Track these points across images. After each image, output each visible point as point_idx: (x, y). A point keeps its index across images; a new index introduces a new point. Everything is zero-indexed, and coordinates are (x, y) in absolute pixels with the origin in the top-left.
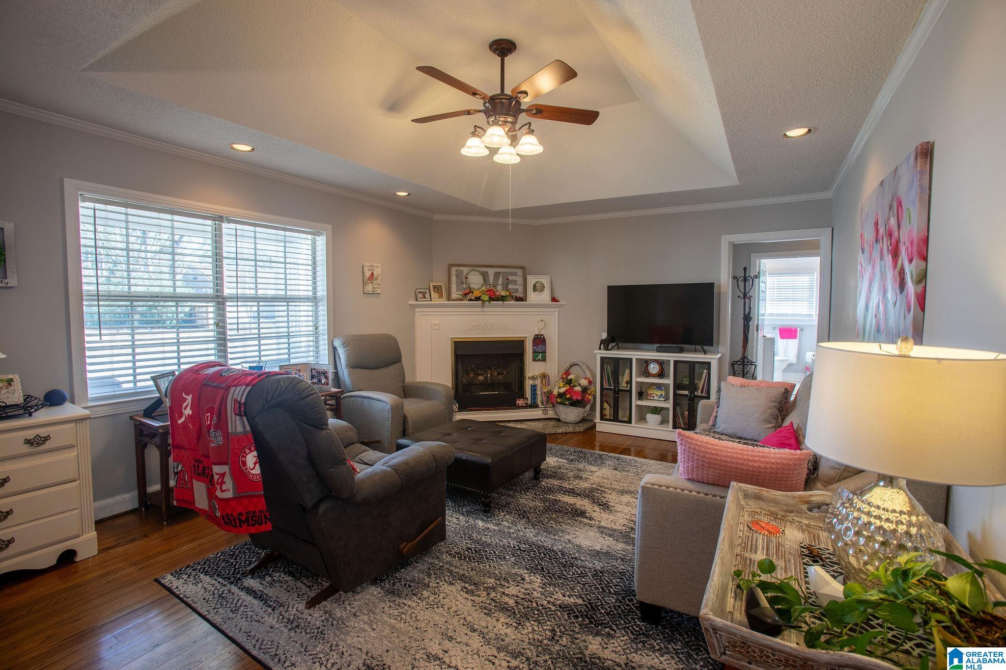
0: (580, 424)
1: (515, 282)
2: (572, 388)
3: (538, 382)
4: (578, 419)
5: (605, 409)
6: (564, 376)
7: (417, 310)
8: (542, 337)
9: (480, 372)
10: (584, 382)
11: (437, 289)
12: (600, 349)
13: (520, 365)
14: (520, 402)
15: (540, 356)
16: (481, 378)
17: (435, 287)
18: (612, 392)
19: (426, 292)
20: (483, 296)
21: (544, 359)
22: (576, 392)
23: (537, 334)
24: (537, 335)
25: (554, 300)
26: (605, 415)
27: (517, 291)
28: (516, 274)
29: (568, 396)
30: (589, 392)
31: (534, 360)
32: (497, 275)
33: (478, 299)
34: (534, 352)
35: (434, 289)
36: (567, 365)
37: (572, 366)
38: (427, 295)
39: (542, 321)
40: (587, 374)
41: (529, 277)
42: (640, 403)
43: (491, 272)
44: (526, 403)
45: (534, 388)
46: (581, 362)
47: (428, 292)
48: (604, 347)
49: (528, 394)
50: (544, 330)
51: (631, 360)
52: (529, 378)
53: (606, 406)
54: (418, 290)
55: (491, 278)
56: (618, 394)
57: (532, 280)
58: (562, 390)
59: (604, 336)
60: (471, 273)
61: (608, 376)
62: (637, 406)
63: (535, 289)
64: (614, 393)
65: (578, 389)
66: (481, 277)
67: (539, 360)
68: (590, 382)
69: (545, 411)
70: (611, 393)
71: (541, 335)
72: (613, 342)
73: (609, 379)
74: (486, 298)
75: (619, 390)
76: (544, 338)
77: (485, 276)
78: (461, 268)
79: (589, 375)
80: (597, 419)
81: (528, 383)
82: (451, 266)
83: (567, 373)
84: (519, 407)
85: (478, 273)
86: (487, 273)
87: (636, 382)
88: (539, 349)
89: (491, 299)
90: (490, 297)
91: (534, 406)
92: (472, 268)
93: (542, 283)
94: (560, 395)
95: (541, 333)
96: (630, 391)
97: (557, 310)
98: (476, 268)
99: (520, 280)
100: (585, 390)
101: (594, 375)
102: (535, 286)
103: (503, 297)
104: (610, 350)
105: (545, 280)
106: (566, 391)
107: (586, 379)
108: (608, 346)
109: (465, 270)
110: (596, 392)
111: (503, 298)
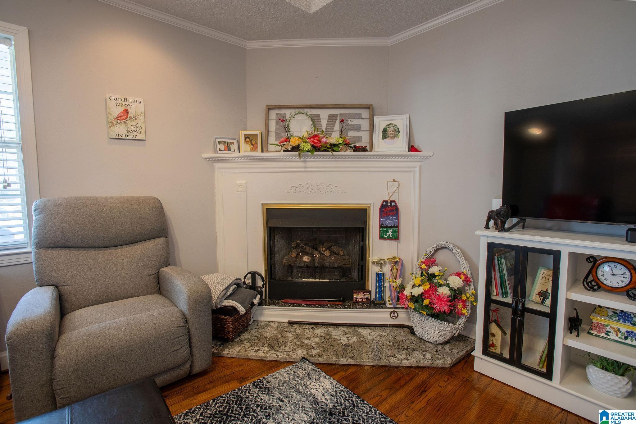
0: (447, 348)
1: (358, 128)
2: (434, 287)
3: (386, 269)
4: (443, 339)
5: (493, 335)
6: (424, 266)
7: (217, 165)
8: (393, 204)
9: (308, 249)
10: (456, 282)
11: (250, 139)
12: (487, 227)
13: (361, 244)
14: (359, 296)
15: (390, 233)
16: (306, 259)
17: (247, 137)
18: (509, 311)
19: (232, 143)
20: (304, 144)
21: (396, 237)
22: (439, 298)
23: (387, 199)
24: (386, 202)
25: (413, 149)
26: (493, 345)
27: (360, 139)
28: (359, 117)
29: (427, 302)
30: (464, 298)
31: (381, 238)
32: (332, 118)
33: (296, 149)
34: (382, 226)
35: (245, 139)
36: (431, 248)
37: (438, 250)
38: (234, 147)
39: (394, 181)
40: (462, 265)
41: (377, 119)
42: (574, 343)
43: (324, 114)
44: (367, 299)
45: (380, 277)
46: (454, 245)
47: (235, 142)
48: (496, 224)
49: (372, 285)
50: (396, 194)
51: (556, 255)
52: (373, 263)
53: (494, 328)
54: (218, 140)
55: (324, 124)
56: (522, 316)
57: (381, 123)
58: (418, 291)
59: (497, 204)
60: (297, 116)
61: (502, 277)
62: (567, 349)
63: (385, 134)
64: (515, 312)
65: (444, 291)
66: (310, 122)
67: (388, 238)
68: (467, 281)
69: (394, 315)
70: (508, 313)
71: (391, 202)
72: (513, 215)
73: (502, 282)
74: (308, 147)
75: (526, 310)
76: (396, 206)
77: (315, 120)
78: (283, 111)
79: (465, 268)
80: (478, 352)
81: (373, 270)
82: (270, 108)
83: (430, 261)
84: (357, 305)
85: (305, 117)
86: (318, 116)
87: (568, 300)
88: (389, 221)
89: (315, 148)
90: (313, 146)
91: (379, 304)
92: (296, 111)
93: (395, 126)
94: (415, 299)
95: (392, 199)
96: (552, 316)
97: (417, 164)
98: (301, 110)
99: (365, 124)
100: (456, 294)
101: (474, 268)
102: (385, 131)
103: (334, 145)
104: (507, 230)
105: (401, 122)
106: (426, 291)
107: (458, 275)
108: (503, 223)
109: (288, 113)
110: (476, 301)
111: (333, 147)
